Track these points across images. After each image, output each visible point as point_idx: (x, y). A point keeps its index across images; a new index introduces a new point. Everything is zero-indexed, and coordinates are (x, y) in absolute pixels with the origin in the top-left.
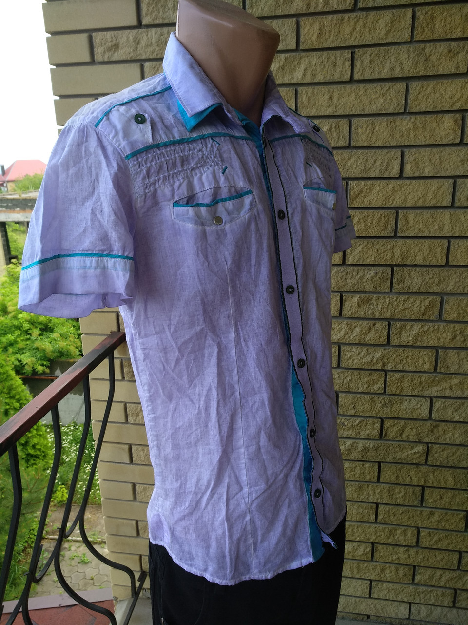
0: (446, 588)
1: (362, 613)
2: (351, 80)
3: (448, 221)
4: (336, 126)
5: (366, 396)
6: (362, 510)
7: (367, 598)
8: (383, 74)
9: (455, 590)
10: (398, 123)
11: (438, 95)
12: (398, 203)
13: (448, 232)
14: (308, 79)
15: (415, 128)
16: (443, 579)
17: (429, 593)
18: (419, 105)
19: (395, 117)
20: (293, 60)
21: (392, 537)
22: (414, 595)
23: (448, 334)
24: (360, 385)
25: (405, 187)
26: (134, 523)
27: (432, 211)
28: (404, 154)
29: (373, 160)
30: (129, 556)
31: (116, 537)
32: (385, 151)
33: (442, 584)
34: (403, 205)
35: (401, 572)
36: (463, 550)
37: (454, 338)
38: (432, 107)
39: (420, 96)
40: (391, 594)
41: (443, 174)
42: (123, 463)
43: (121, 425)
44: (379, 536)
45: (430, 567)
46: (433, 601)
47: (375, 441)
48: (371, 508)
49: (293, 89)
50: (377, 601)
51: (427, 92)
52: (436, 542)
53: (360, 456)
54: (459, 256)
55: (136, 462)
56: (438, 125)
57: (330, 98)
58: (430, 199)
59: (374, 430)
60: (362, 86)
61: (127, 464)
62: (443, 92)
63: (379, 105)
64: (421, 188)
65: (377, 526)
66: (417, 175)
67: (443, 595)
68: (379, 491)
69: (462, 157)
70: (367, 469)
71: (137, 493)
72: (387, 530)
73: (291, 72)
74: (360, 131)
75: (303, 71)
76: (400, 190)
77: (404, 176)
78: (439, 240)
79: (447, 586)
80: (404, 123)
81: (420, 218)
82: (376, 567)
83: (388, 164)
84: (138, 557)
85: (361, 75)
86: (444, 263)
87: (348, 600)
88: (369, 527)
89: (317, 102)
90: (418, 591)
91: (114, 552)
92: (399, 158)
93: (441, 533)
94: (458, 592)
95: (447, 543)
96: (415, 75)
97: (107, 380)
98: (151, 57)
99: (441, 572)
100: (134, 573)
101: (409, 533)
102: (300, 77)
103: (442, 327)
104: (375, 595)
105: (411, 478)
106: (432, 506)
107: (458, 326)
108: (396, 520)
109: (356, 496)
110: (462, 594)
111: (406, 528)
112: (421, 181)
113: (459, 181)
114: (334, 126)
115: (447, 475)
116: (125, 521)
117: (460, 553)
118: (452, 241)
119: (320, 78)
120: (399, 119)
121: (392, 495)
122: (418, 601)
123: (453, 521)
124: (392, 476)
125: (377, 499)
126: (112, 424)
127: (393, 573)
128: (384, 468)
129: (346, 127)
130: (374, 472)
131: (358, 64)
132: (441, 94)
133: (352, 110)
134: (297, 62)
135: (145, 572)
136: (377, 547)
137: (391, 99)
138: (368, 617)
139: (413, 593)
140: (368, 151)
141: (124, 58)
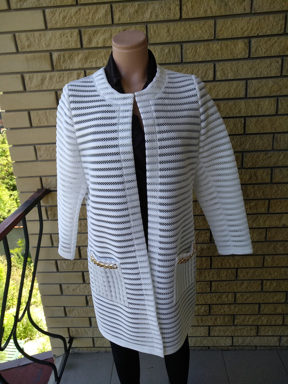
0: (253, 325)
1: (205, 346)
2: (181, 19)
3: (244, 106)
4: (173, 49)
5: (200, 217)
6: (202, 286)
7: (207, 337)
8: (200, 14)
9: (258, 326)
10: (211, 46)
11: (234, 27)
12: (213, 97)
13: (244, 113)
14: (154, 19)
15: (221, 49)
16: (251, 320)
17: (242, 329)
18: (223, 34)
19: (209, 42)
20: (143, 6)
21: (220, 299)
22: (235, 332)
23: (247, 176)
24: (196, 210)
25: (217, 87)
26: (63, 308)
27: (234, 101)
28: (215, 66)
29: (197, 70)
30: (61, 329)
31: (52, 318)
32: (204, 64)
33: (250, 323)
34: (217, 98)
35: (226, 319)
36: (261, 302)
37: (251, 178)
38: (231, 35)
39: (223, 28)
40: (221, 333)
41: (239, 77)
42: (53, 272)
43: (49, 248)
44: (213, 300)
45: (243, 315)
46: (245, 334)
47: (208, 244)
48: (208, 284)
49: (144, 25)
50: (213, 338)
51: (227, 26)
52: (246, 300)
53: (199, 254)
54: (251, 128)
55: (61, 271)
56: (235, 46)
57: (168, 31)
58: (232, 93)
59: (207, 237)
60: (187, 23)
61: (55, 272)
62: (237, 26)
63: (199, 35)
64: (227, 87)
65: (212, 294)
66: (224, 78)
67: (251, 329)
68: (212, 273)
69: (250, 66)
70: (204, 261)
71: (63, 290)
72: (217, 296)
73: (143, 14)
74: (188, 52)
75: (150, 13)
76: (214, 88)
77: (216, 79)
78: (239, 119)
79: (253, 324)
80: (215, 46)
81: (227, 105)
82: (212, 318)
83: (206, 73)
84: (67, 329)
85: (187, 15)
86: (242, 133)
87: (197, 339)
88: (207, 295)
89: (160, 33)
90: (237, 329)
91: (51, 328)
92: (213, 68)
93: (248, 294)
94: (259, 327)
95: (251, 299)
96: (220, 15)
97: (37, 221)
98: (49, 5)
99: (249, 316)
100: (66, 339)
101: (230, 296)
102: (148, 18)
103: (243, 172)
104: (212, 334)
105: (230, 264)
106: (242, 279)
107: (253, 171)
108: (222, 289)
109: (198, 278)
110: (262, 328)
111: (228, 293)
112: (227, 82)
113: (249, 82)
114: (171, 49)
115: (250, 260)
116: (57, 308)
117: (259, 304)
118: (247, 119)
119: (161, 18)
120: (211, 43)
121: (220, 275)
122: (237, 335)
123: (254, 286)
124: (219, 264)
125: (211, 278)
126: (43, 248)
127: (222, 321)
128: (214, 260)
129: (179, 50)
130: (208, 262)
131: (184, 8)
132: (236, 27)
133: (182, 39)
134: (146, 7)
135: (72, 337)
136: (212, 307)
137: (206, 31)
138: (209, 347)
139: (234, 331)
140: (194, 64)
141: (31, 6)
